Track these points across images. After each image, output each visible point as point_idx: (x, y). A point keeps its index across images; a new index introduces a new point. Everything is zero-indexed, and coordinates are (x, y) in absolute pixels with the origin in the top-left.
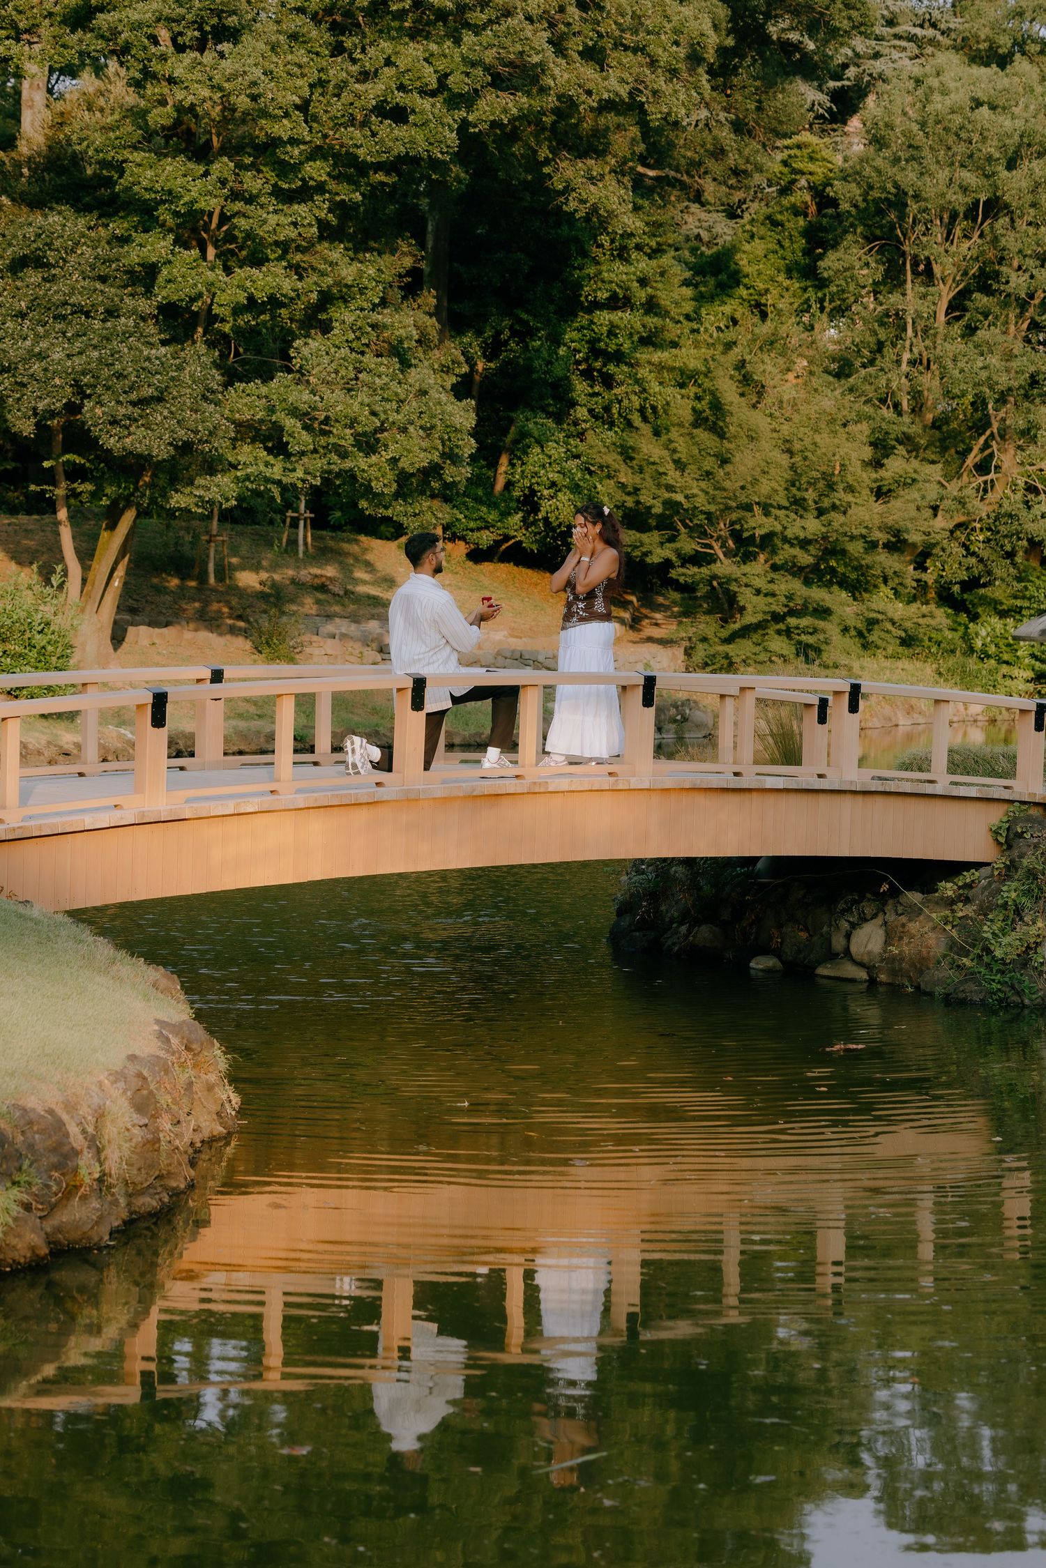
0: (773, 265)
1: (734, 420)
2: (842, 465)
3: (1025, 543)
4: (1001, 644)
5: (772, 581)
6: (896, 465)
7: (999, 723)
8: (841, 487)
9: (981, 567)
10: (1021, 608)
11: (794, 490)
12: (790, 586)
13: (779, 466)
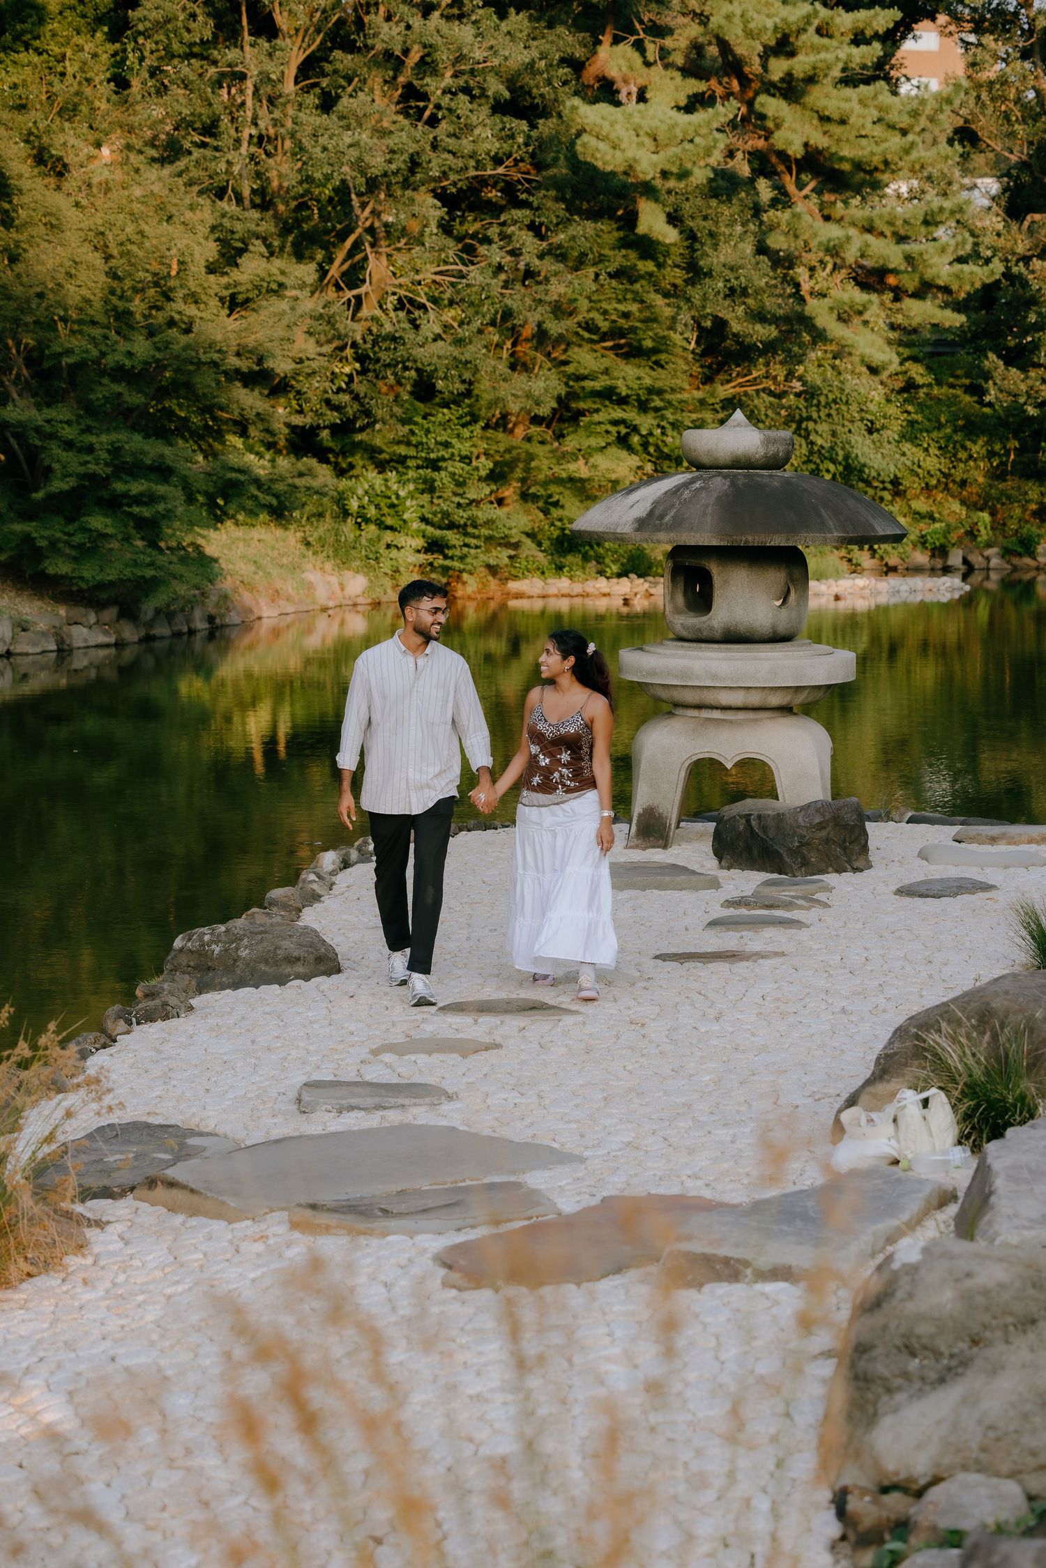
0: (70, 24)
1: (26, 199)
2: (181, 263)
3: (413, 373)
4: (382, 504)
5: (88, 430)
6: (253, 267)
7: (383, 607)
8: (180, 294)
9: (356, 406)
10: (406, 457)
11: (114, 300)
12: (114, 436)
13: (91, 267)
